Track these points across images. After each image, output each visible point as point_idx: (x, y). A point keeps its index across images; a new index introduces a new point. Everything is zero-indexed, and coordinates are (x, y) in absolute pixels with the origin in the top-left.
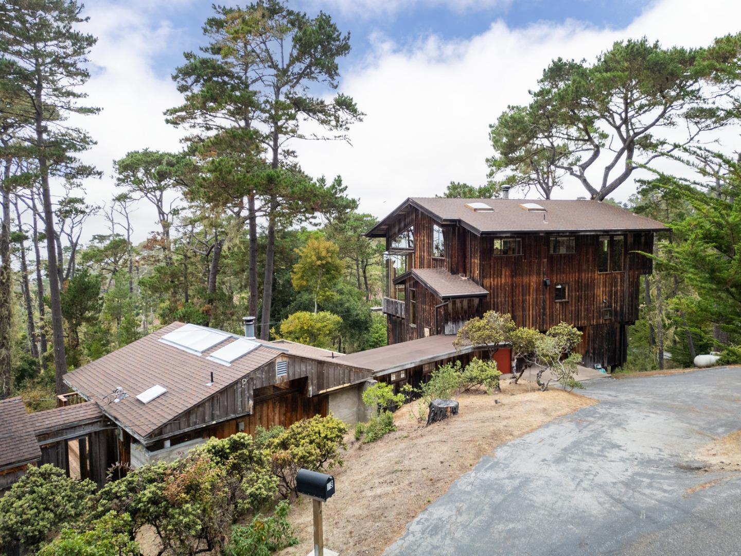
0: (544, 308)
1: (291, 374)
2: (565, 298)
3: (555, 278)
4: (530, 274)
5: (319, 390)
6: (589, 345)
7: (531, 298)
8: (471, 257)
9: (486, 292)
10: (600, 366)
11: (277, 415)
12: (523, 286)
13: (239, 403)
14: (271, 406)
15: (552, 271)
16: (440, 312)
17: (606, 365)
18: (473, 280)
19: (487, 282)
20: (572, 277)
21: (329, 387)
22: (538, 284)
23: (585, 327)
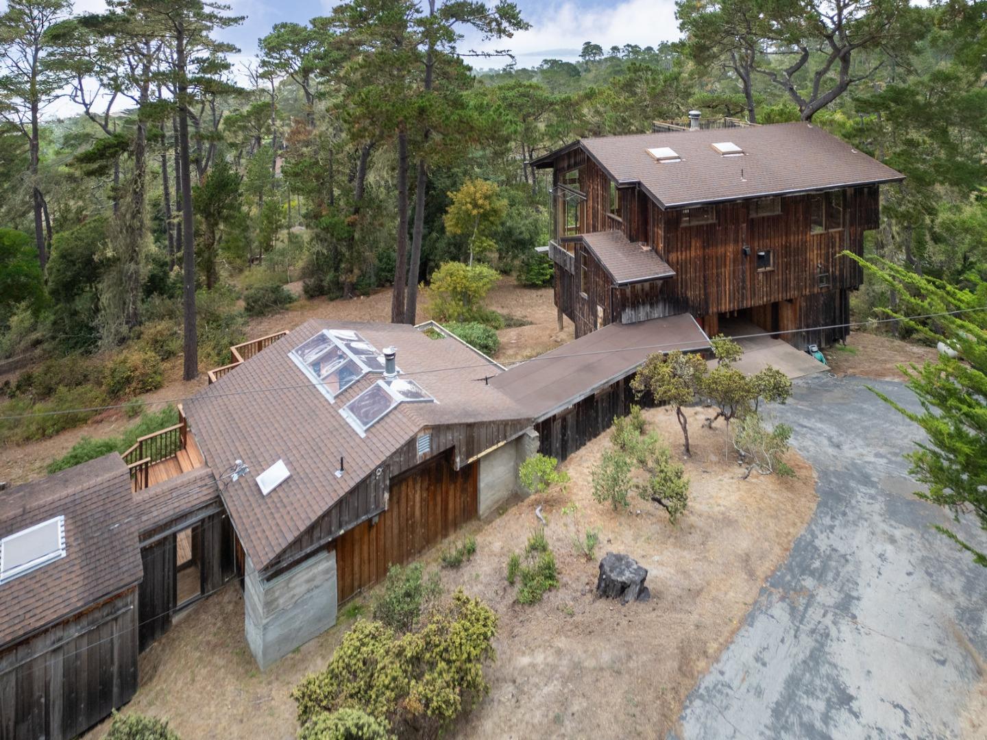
0: (744, 281)
1: (434, 447)
2: (769, 265)
3: (756, 244)
4: (725, 242)
5: (468, 458)
6: (801, 321)
7: (727, 271)
8: (654, 225)
9: (672, 273)
10: (815, 349)
11: (419, 492)
12: (717, 258)
13: (372, 500)
14: (410, 483)
15: (752, 237)
16: (616, 295)
17: (823, 345)
18: (657, 252)
19: (673, 257)
20: (778, 242)
21: (480, 452)
22: (736, 254)
23: (796, 299)
